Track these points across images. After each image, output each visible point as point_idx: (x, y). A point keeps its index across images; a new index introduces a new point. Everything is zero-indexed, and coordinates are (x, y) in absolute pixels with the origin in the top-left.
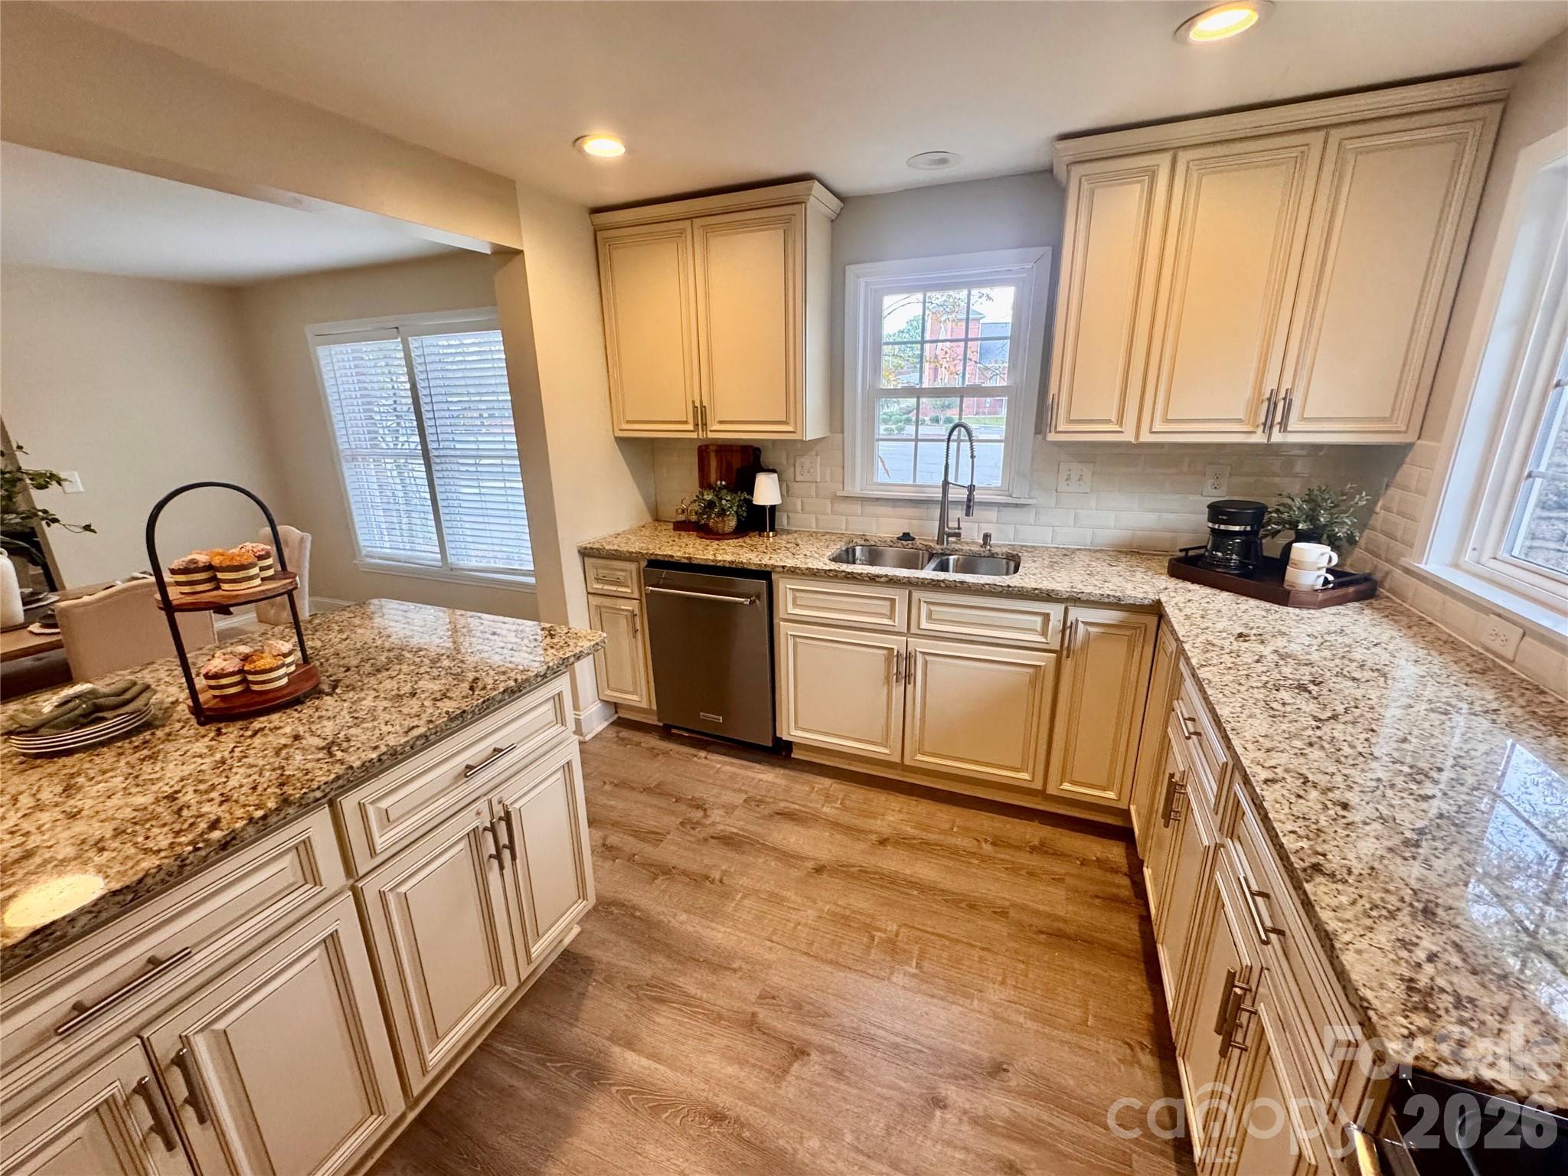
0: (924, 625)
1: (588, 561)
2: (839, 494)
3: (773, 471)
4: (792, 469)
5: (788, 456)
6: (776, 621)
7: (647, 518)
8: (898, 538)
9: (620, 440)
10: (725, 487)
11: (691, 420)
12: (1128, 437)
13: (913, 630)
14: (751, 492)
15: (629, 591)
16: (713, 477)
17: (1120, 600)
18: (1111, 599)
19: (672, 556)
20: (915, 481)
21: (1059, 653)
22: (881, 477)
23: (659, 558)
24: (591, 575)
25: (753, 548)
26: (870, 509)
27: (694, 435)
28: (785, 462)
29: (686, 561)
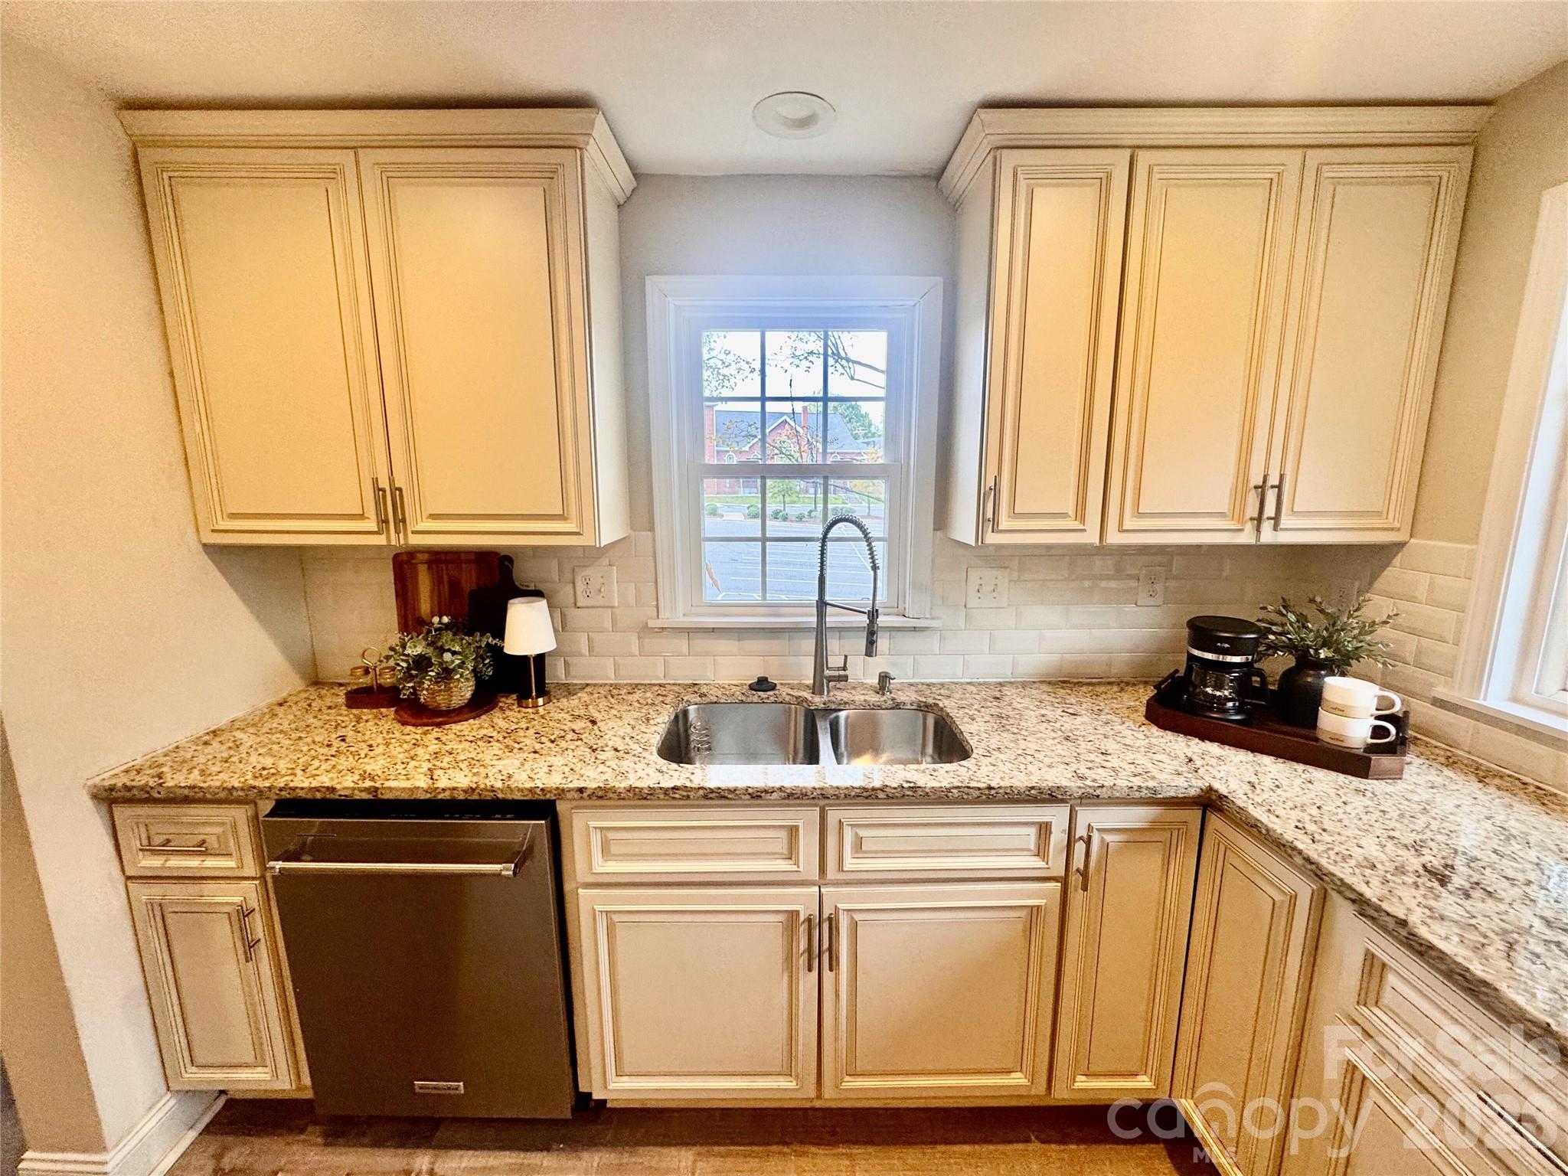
0: (850, 863)
1: (121, 812)
2: (652, 624)
3: (538, 594)
4: (569, 588)
5: (561, 570)
6: (568, 887)
7: (294, 683)
8: (752, 687)
9: (217, 552)
10: (448, 627)
11: (371, 511)
12: (1091, 537)
13: (832, 873)
14: (500, 632)
15: (232, 864)
16: (425, 605)
17: (1155, 792)
18: (1144, 793)
19: (333, 790)
20: (764, 598)
21: (1065, 881)
22: (712, 594)
23: (302, 794)
24: (131, 842)
25: (510, 741)
26: (702, 643)
27: (380, 540)
28: (555, 576)
29: (365, 796)
